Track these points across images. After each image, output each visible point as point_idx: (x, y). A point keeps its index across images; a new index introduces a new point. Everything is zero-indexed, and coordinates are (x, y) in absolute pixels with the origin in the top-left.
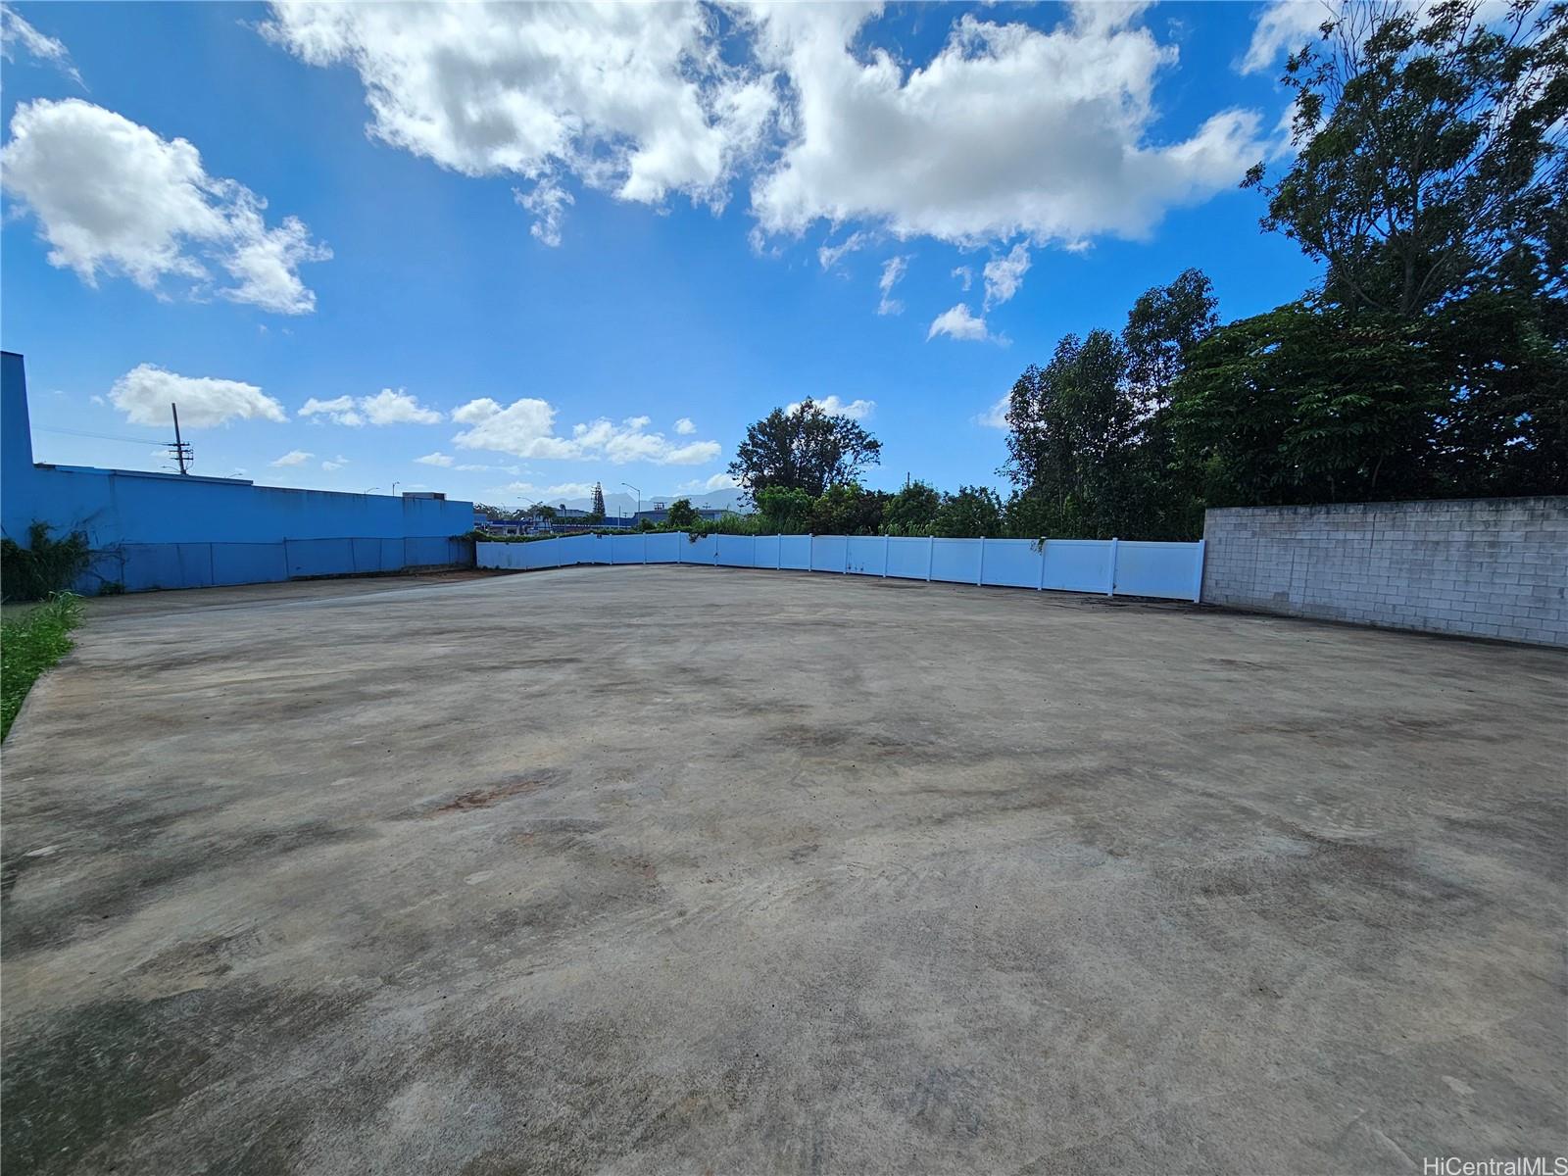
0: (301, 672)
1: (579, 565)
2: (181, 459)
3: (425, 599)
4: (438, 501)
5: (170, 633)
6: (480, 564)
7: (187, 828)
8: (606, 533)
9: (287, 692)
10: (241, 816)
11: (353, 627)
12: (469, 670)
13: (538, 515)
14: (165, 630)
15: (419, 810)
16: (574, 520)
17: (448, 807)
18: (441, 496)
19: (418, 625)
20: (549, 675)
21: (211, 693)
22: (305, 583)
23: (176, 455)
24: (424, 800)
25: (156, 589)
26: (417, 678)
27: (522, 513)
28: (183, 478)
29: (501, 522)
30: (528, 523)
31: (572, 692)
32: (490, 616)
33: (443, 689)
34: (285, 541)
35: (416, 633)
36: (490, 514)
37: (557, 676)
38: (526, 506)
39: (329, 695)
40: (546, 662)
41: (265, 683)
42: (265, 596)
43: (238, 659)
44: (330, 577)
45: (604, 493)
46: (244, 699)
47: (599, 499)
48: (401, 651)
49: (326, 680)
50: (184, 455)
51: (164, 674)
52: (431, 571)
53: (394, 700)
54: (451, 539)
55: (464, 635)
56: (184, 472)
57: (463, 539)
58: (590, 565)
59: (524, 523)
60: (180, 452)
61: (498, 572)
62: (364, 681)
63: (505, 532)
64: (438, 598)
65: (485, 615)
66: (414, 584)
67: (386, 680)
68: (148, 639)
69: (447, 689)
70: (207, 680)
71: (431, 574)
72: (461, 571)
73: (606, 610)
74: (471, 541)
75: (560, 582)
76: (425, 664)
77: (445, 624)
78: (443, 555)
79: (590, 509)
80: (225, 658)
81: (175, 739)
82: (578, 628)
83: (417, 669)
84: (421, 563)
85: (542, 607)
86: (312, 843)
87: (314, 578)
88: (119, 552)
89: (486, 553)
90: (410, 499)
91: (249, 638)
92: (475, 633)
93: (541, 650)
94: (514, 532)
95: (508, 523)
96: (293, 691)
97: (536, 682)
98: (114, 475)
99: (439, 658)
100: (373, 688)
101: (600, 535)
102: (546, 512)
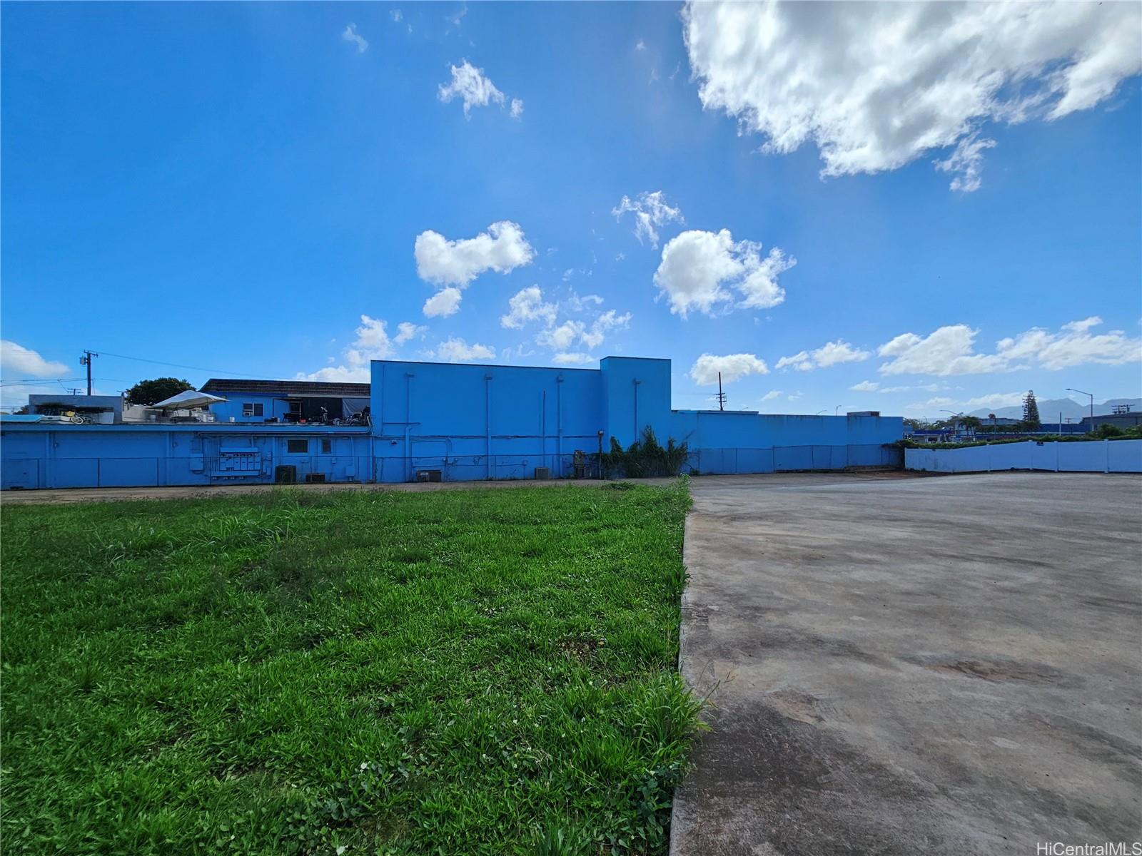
0: (804, 534)
1: (1013, 470)
2: (721, 402)
3: (874, 492)
4: (875, 417)
5: (729, 500)
6: (908, 465)
7: (773, 619)
8: (1048, 440)
9: (801, 546)
10: (799, 620)
11: (828, 508)
12: (931, 555)
13: (961, 425)
14: (725, 497)
15: (924, 659)
16: (1001, 428)
17: (950, 667)
18: (877, 414)
19: (874, 512)
20: (1018, 575)
21: (760, 539)
22: (783, 475)
23: (719, 400)
24: (928, 654)
25: (711, 474)
26: (890, 553)
27: (942, 423)
28: (722, 413)
29: (922, 431)
30: (949, 432)
31: (1054, 596)
32: (934, 511)
33: (912, 566)
34: (774, 448)
35: (875, 518)
36: (912, 424)
37: (1029, 577)
38: (946, 417)
39: (826, 553)
40: (1009, 560)
41: (788, 538)
42: (761, 481)
43: (767, 520)
44: (798, 471)
45: (1038, 400)
46: (777, 545)
47: (1031, 406)
48: (867, 530)
49: (822, 543)
50: (723, 399)
51: (735, 523)
52: (867, 470)
53: (875, 566)
54: (884, 446)
55: (915, 524)
56: (722, 408)
57: (893, 446)
58: (1027, 471)
59: (945, 432)
60: (721, 398)
61: (923, 473)
62: (849, 548)
63: (927, 440)
64: (882, 492)
65: (928, 510)
66: (854, 479)
67: (865, 550)
68: (721, 502)
69: (917, 567)
70: (755, 531)
71: (867, 473)
72: (893, 471)
73: (1066, 518)
74: (899, 449)
75: (996, 485)
76: (889, 543)
77: (896, 513)
78: (876, 458)
79: (1020, 416)
80: (760, 518)
81: (752, 562)
82: (1036, 533)
83: (886, 546)
84: (859, 464)
85: (984, 508)
86: (848, 655)
87: (788, 472)
88: (698, 453)
89: (913, 458)
90: (852, 417)
91: (767, 508)
92: (925, 524)
93: (998, 548)
94: (935, 440)
95: (929, 432)
96: (805, 546)
97: (1007, 578)
98: (699, 413)
99: (899, 540)
100: (856, 555)
101: (1040, 442)
102: (970, 422)
